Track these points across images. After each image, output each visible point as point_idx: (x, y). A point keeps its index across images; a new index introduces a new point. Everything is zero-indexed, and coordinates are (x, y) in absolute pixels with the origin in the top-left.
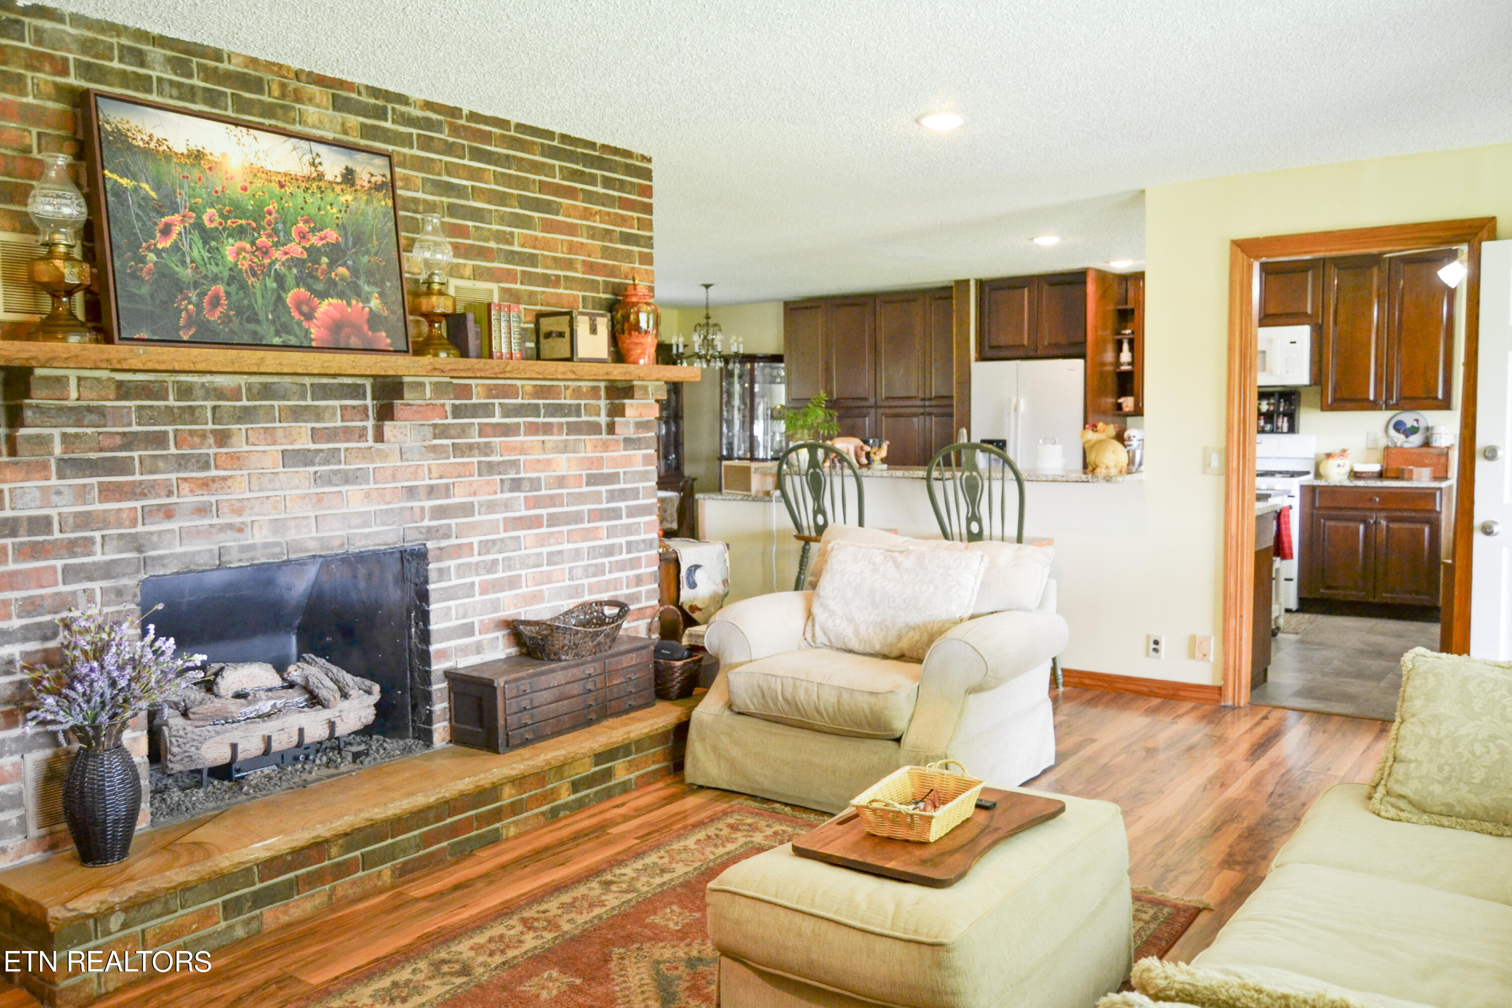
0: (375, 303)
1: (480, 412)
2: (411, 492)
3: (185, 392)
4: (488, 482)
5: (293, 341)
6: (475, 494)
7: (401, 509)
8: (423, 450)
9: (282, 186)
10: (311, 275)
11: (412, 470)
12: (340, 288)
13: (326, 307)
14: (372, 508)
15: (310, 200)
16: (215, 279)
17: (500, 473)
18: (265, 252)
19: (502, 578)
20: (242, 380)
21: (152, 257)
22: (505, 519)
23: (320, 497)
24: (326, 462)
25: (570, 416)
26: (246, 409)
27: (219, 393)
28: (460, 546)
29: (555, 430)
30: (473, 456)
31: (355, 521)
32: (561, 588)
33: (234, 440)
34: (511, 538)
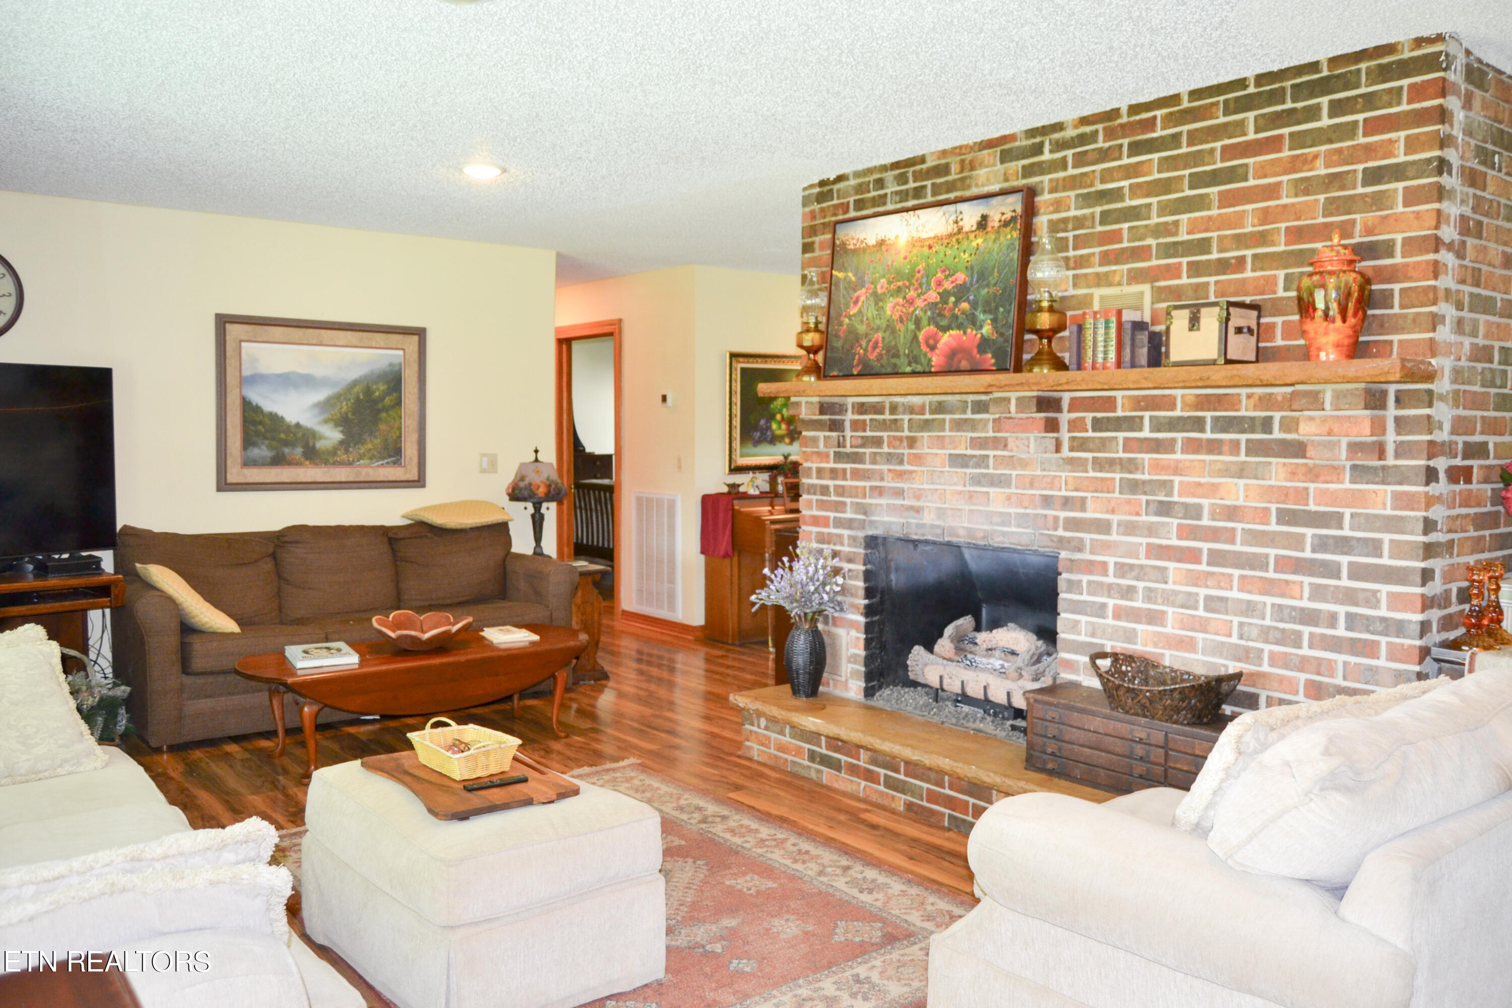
0: (987, 329)
1: (1124, 426)
2: (1047, 501)
3: (894, 409)
4: (1129, 502)
5: (919, 368)
6: (1113, 512)
7: (1036, 515)
8: (1061, 462)
9: (930, 247)
10: (940, 315)
11: (1049, 480)
12: (960, 320)
13: (946, 339)
14: (1013, 510)
15: (949, 252)
16: (878, 329)
17: (1145, 493)
18: (911, 302)
19: (1139, 609)
20: (928, 399)
21: (847, 321)
22: (1148, 545)
23: (971, 496)
24: (977, 466)
25: (1253, 432)
26: (927, 421)
27: (911, 410)
28: (1091, 563)
29: (1226, 448)
30: (1114, 472)
31: (996, 519)
32: (1223, 643)
33: (918, 444)
34: (1154, 567)
